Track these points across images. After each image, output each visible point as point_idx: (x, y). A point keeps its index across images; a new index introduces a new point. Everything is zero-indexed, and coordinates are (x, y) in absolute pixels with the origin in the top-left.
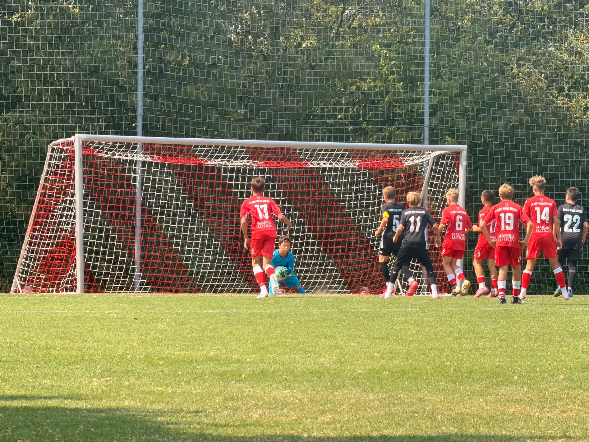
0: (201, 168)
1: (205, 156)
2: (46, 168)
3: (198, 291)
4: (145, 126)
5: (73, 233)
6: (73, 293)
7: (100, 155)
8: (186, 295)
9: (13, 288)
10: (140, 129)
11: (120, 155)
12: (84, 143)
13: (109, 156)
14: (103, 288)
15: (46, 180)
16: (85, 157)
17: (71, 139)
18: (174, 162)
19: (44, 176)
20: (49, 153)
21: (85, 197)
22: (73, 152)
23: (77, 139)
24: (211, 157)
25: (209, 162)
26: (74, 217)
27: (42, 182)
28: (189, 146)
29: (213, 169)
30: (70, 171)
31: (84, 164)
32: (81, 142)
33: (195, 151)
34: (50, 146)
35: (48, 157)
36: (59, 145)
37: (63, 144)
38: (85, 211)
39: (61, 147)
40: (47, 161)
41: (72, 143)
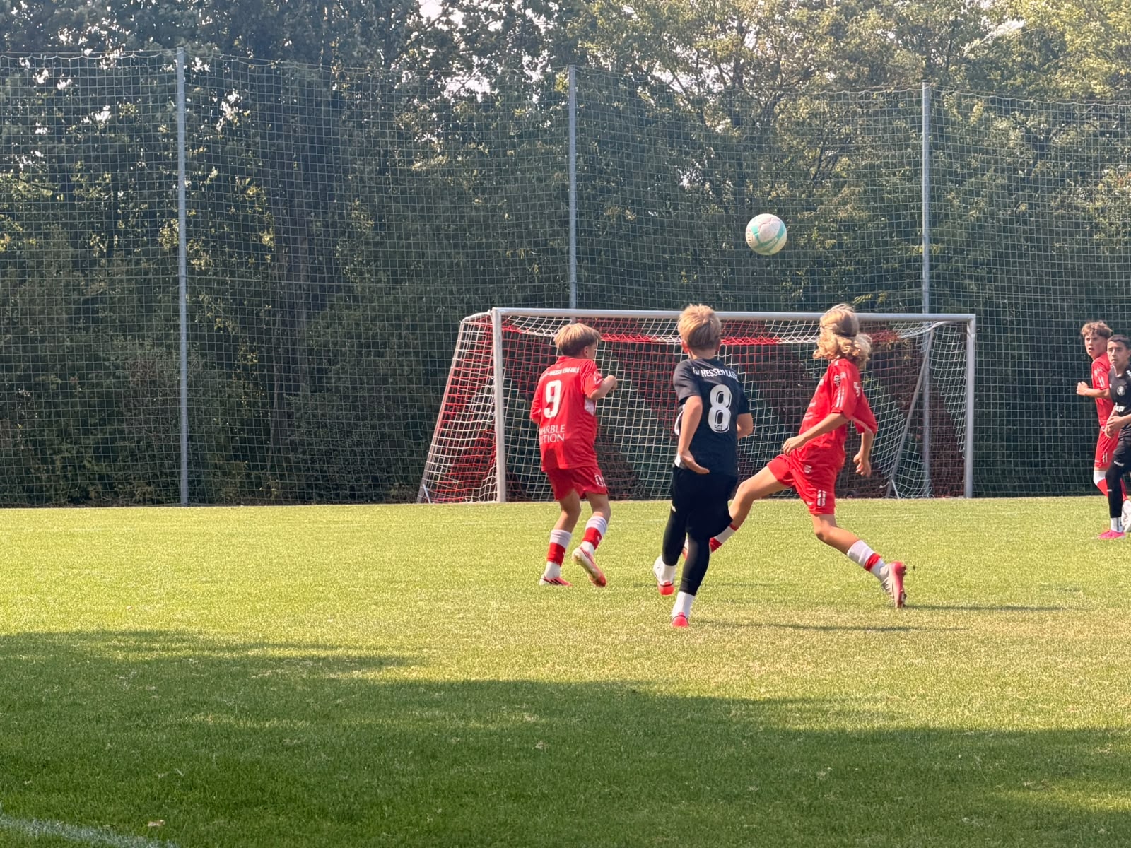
0: (649, 347)
1: (653, 332)
2: (457, 349)
3: (646, 498)
4: (579, 296)
5: (491, 427)
6: (493, 502)
7: (524, 332)
8: (631, 502)
9: (420, 496)
10: (573, 300)
11: (549, 333)
12: (504, 318)
13: (535, 333)
14: (529, 495)
15: (458, 364)
16: (506, 335)
17: (488, 313)
18: (616, 339)
19: (455, 359)
20: (461, 331)
21: (506, 383)
22: (490, 329)
23: (495, 313)
24: (661, 332)
25: (659, 340)
26: (493, 410)
27: (453, 367)
28: (634, 320)
29: (663, 347)
30: (488, 353)
31: (504, 344)
32: (500, 318)
33: (640, 326)
34: (463, 322)
35: (460, 336)
36: (473, 321)
37: (478, 319)
38: (506, 401)
39: (475, 323)
40: (459, 341)
41: (489, 319)
